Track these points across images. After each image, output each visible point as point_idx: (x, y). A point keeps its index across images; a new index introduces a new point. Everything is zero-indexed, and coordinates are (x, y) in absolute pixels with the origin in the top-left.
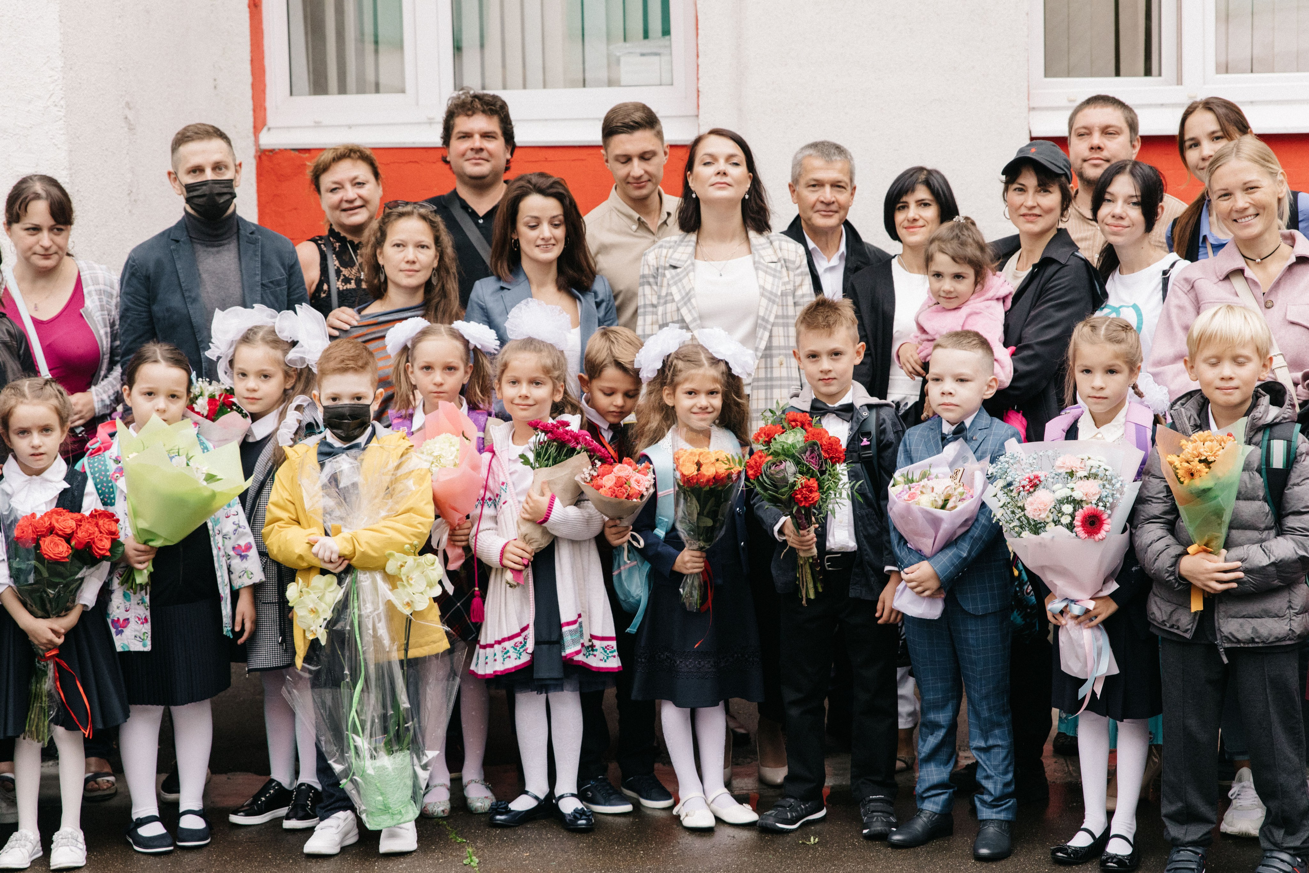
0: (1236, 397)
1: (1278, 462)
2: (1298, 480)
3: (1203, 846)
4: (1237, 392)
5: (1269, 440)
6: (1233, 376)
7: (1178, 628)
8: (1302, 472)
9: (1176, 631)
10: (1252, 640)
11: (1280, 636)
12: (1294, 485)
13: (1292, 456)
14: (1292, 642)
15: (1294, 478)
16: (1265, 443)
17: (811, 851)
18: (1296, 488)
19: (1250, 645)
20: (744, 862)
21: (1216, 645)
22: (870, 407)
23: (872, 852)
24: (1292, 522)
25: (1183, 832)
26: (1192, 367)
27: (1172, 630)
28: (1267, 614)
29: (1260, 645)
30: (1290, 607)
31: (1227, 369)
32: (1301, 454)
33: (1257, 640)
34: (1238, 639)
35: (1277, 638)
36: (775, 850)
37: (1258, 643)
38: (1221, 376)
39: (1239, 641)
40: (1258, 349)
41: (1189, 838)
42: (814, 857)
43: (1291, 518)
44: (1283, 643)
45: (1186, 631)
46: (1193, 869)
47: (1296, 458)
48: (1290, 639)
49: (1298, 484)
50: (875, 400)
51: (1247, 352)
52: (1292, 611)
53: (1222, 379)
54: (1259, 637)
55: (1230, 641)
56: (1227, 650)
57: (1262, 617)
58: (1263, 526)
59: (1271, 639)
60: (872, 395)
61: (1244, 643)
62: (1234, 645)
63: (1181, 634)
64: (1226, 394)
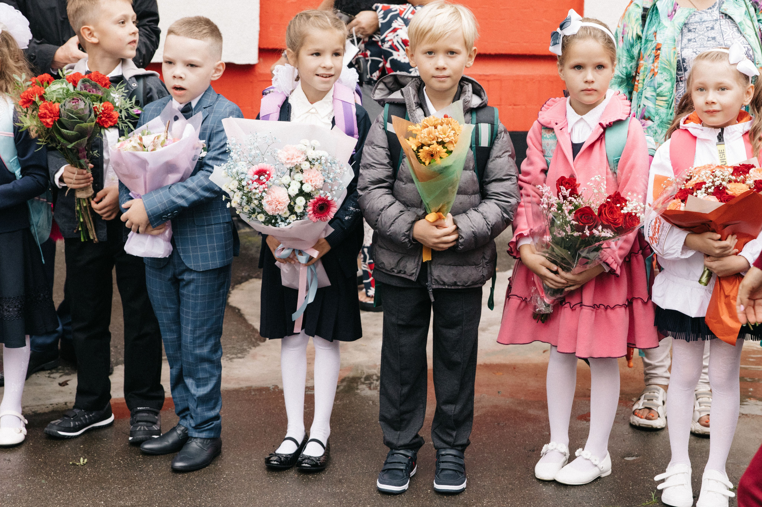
0: (448, 83)
1: (484, 141)
2: (500, 154)
3: (412, 449)
4: (448, 80)
5: (479, 123)
6: (445, 66)
7: (405, 273)
9: (403, 276)
10: (455, 284)
11: (475, 281)
12: (496, 157)
13: (494, 136)
15: (497, 153)
17: (81, 473)
18: (499, 160)
19: (453, 288)
20: (19, 488)
21: (427, 286)
22: (138, 77)
23: (135, 470)
25: (397, 437)
26: (412, 55)
27: (399, 275)
28: (468, 263)
29: (460, 287)
30: (484, 258)
31: (441, 60)
32: (501, 133)
33: (458, 284)
34: (444, 282)
35: (473, 283)
36: (48, 474)
37: (458, 285)
38: (436, 67)
39: (444, 284)
40: (466, 43)
41: (401, 443)
42: (83, 480)
43: (494, 184)
44: (477, 286)
45: (412, 275)
46: (402, 470)
47: (497, 135)
48: (481, 283)
49: (499, 157)
50: (142, 71)
51: (456, 46)
52: (484, 261)
53: (437, 69)
54: (460, 282)
55: (438, 283)
56: (434, 290)
58: (471, 191)
59: (469, 284)
60: (139, 67)
61: (448, 285)
62: (440, 287)
63: (408, 277)
64: (440, 81)
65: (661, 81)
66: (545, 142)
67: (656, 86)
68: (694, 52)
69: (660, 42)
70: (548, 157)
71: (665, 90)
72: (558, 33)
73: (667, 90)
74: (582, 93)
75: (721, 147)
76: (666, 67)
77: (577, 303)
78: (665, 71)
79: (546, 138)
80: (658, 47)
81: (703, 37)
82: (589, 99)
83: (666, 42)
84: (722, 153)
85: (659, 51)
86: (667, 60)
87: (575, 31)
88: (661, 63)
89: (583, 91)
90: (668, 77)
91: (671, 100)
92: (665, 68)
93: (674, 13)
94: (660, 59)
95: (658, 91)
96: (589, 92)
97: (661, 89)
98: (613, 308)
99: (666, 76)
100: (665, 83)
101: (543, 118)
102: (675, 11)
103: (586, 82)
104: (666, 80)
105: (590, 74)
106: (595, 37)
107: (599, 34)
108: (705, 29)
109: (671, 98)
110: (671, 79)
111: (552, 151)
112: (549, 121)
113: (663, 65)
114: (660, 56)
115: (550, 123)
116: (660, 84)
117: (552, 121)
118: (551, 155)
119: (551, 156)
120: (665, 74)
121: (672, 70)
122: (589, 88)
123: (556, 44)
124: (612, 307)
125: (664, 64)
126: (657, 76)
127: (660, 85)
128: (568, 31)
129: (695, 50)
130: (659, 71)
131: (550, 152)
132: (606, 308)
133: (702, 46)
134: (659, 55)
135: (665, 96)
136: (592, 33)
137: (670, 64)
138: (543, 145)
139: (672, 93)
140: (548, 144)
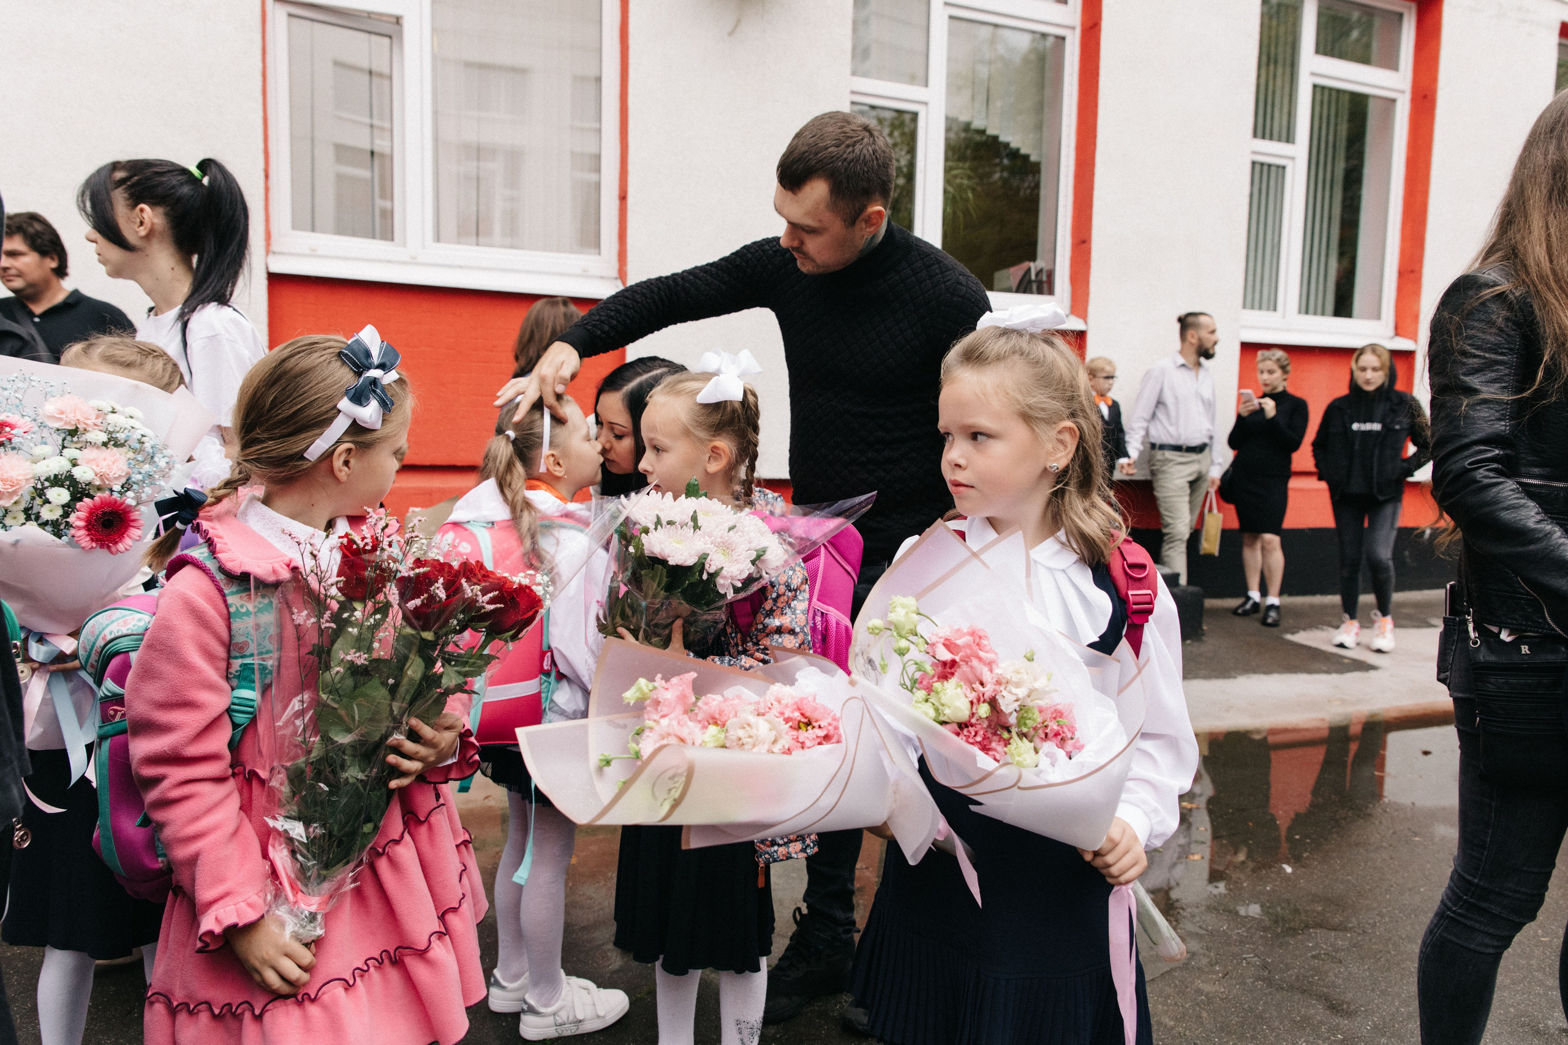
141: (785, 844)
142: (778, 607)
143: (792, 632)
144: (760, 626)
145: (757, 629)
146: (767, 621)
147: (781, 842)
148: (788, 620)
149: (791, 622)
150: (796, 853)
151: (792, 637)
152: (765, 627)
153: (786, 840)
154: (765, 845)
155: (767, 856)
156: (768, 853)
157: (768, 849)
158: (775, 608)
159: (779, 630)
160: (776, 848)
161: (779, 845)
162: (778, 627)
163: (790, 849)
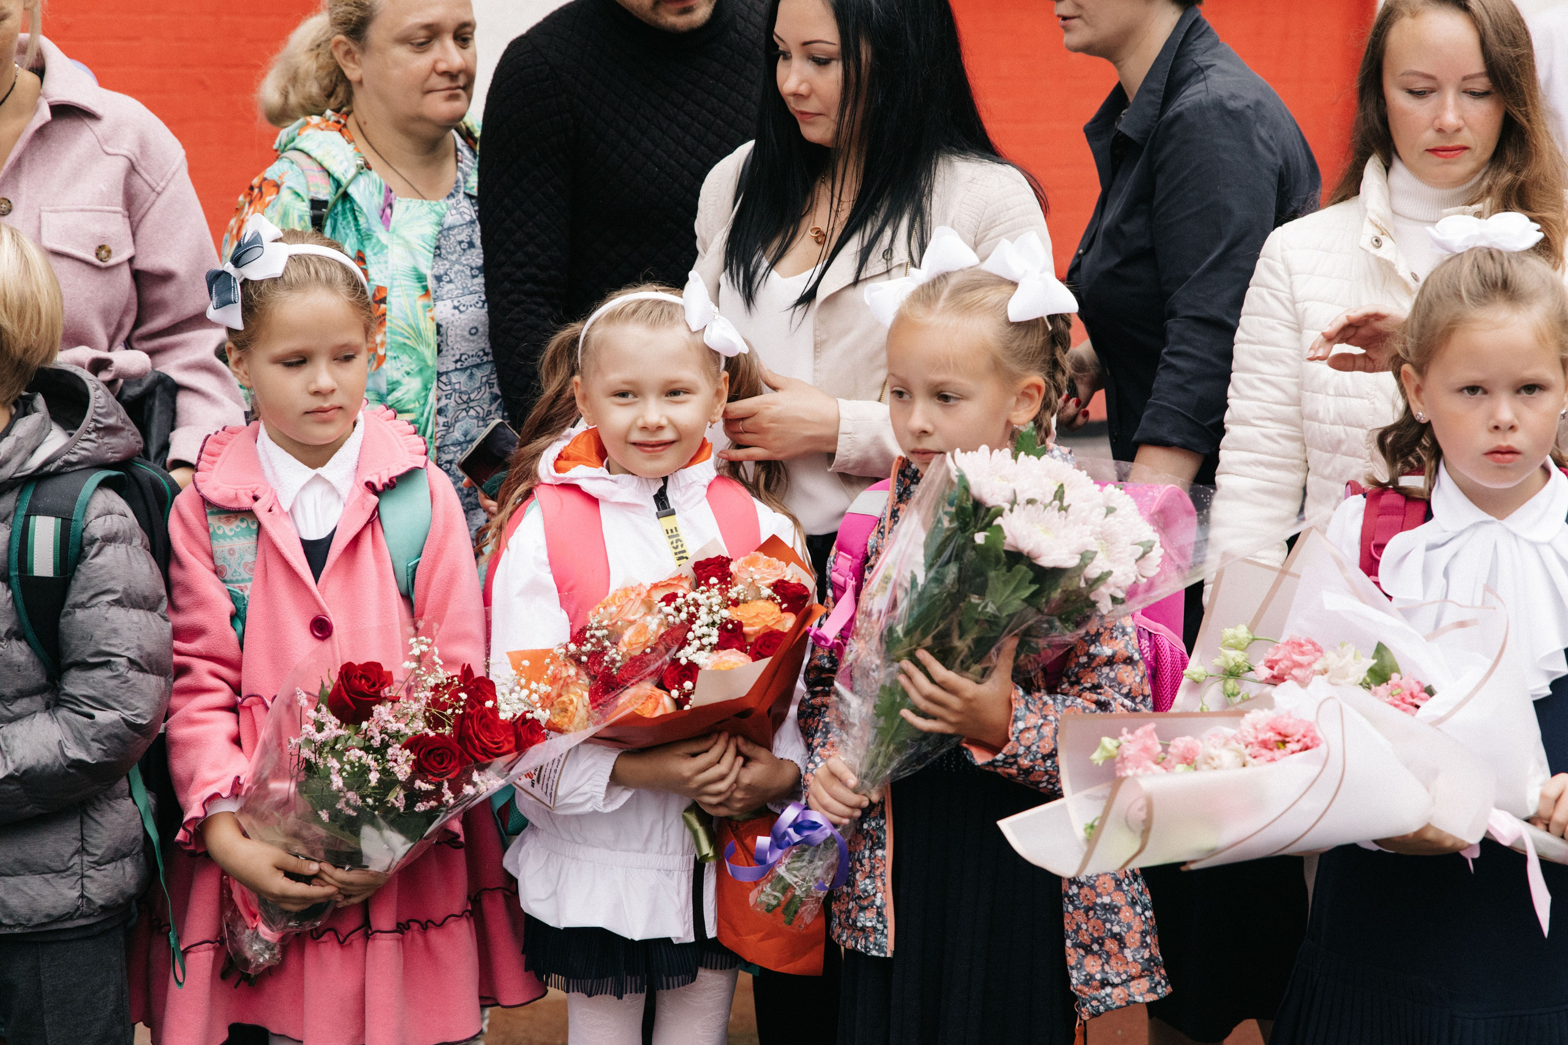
1: (43, 563)
2: (84, 597)
5: (27, 517)
8: (89, 579)
11: (55, 913)
12: (77, 606)
13: (73, 551)
14: (92, 921)
15: (76, 595)
16: (20, 521)
18: (80, 614)
24: (76, 684)
28: (30, 868)
30: (82, 851)
32: (93, 541)
35: (48, 916)
43: (74, 674)
44: (68, 925)
48: (83, 916)
49: (82, 606)
52: (86, 858)
57: (15, 874)
59: (36, 920)
65: (396, 376)
66: (221, 547)
67: (384, 389)
68: (455, 308)
69: (381, 284)
70: (237, 581)
71: (407, 397)
72: (228, 275)
73: (411, 396)
74: (308, 417)
75: (667, 522)
76: (407, 342)
77: (352, 927)
78: (405, 352)
79: (224, 536)
80: (379, 297)
81: (461, 268)
82: (322, 433)
83: (396, 283)
84: (672, 533)
85: (383, 306)
86: (410, 326)
87: (277, 270)
88: (393, 333)
89: (307, 413)
90: (413, 366)
91: (423, 420)
92: (405, 344)
93: (388, 211)
94: (388, 324)
95: (390, 399)
96: (324, 415)
97: (396, 395)
98: (441, 925)
99: (407, 362)
100: (406, 380)
101: (216, 489)
102: (391, 206)
103: (317, 393)
104: (408, 374)
105: (324, 375)
106: (330, 282)
107: (339, 276)
108: (458, 248)
109: (422, 415)
110: (421, 371)
111: (246, 565)
112: (232, 494)
113: (401, 340)
114: (387, 317)
115: (236, 498)
116: (393, 383)
117: (241, 493)
118: (246, 576)
119: (243, 580)
120: (405, 358)
121: (422, 348)
122: (326, 405)
123: (230, 302)
124: (438, 923)
125: (402, 335)
126: (385, 366)
127: (393, 386)
128: (255, 271)
129: (456, 304)
130: (389, 354)
131: (241, 570)
132: (425, 927)
133: (466, 291)
134: (384, 315)
135: (408, 411)
136: (322, 275)
137: (419, 335)
138: (217, 555)
139: (425, 404)
140: (232, 552)
141: (1124, 982)
142: (1106, 629)
143: (1129, 661)
144: (1083, 659)
145: (1078, 664)
146: (1092, 649)
147: (1117, 980)
148: (1122, 645)
149: (1126, 647)
150: (1141, 994)
151: (1130, 668)
152: (1092, 657)
153: (1124, 977)
154: (1091, 987)
155: (1095, 1003)
156: (1096, 999)
157: (1096, 993)
158: (1101, 630)
159: (1111, 661)
160: (1108, 990)
161: (1114, 986)
162: (1109, 657)
163: (1132, 990)
